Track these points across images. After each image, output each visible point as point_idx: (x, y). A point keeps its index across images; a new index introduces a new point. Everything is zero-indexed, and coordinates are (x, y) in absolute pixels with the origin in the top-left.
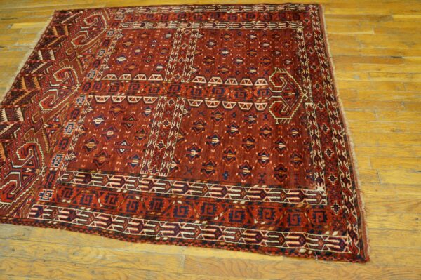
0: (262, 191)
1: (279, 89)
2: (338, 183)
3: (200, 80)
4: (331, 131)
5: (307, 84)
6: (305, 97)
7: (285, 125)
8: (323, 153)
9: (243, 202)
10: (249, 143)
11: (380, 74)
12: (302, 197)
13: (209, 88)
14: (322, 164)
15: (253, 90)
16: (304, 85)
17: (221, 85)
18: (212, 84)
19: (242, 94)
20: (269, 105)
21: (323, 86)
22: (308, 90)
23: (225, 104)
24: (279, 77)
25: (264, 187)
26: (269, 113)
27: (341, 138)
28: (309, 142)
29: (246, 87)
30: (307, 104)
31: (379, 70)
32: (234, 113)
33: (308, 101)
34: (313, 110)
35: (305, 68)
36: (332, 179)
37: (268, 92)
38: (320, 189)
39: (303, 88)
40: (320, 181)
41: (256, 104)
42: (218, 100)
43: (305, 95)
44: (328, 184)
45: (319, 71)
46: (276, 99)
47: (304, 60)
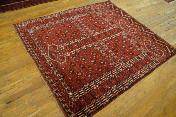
0: (46, 26)
1: (59, 55)
2: (26, 35)
3: (90, 46)
4: (33, 48)
5: (50, 62)
6: (48, 56)
7: (49, 43)
8: (33, 40)
9: (49, 23)
10: (57, 34)
11: (18, 85)
12: (35, 28)
13: (84, 45)
14: (32, 38)
15: (68, 50)
16: (50, 61)
17: (81, 47)
18: (84, 46)
19: (71, 47)
20: (59, 47)
21: (43, 64)
22: (48, 60)
23: (73, 42)
24: (63, 60)
25: (46, 27)
26: (57, 45)
27: (29, 48)
28: (39, 42)
29: (72, 50)
30: (46, 54)
31: (19, 87)
32: (68, 40)
33: (46, 55)
34: (42, 52)
35: (54, 69)
36: (28, 36)
37: (62, 52)
38: (30, 32)
39: (50, 60)
40: (31, 34)
41: (64, 46)
42: (77, 42)
43: (48, 57)
44: (29, 34)
45: (47, 71)
46: (58, 51)
47: (57, 73)
